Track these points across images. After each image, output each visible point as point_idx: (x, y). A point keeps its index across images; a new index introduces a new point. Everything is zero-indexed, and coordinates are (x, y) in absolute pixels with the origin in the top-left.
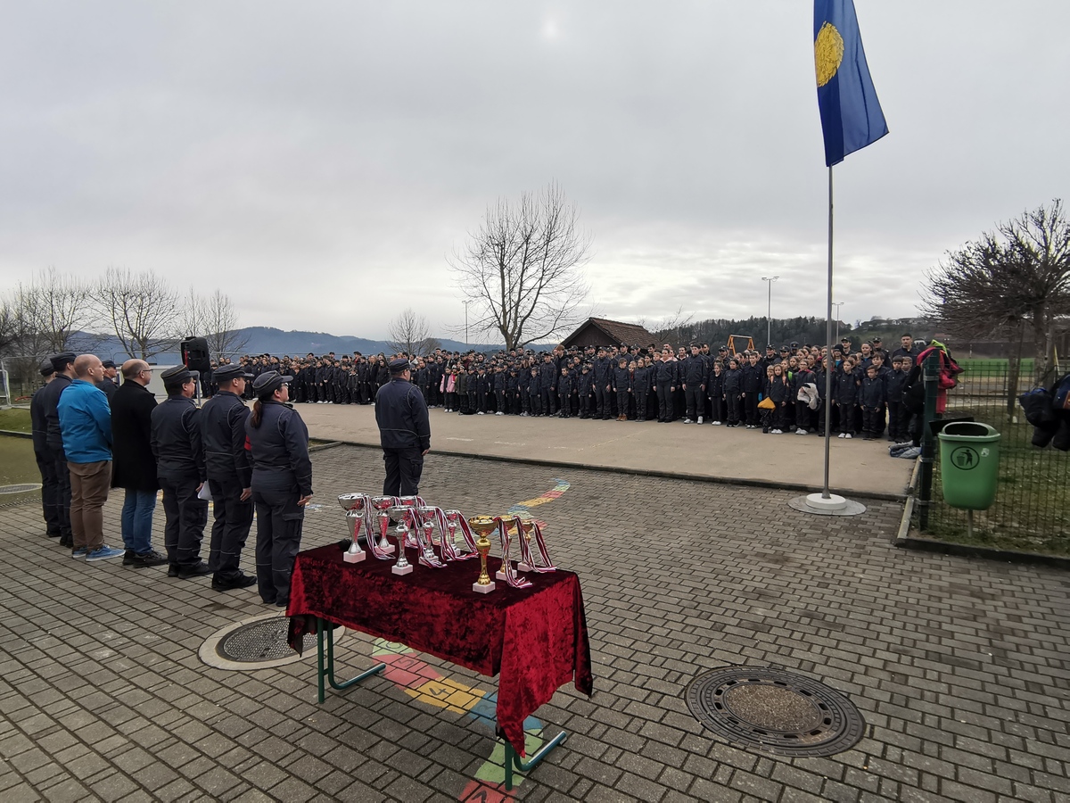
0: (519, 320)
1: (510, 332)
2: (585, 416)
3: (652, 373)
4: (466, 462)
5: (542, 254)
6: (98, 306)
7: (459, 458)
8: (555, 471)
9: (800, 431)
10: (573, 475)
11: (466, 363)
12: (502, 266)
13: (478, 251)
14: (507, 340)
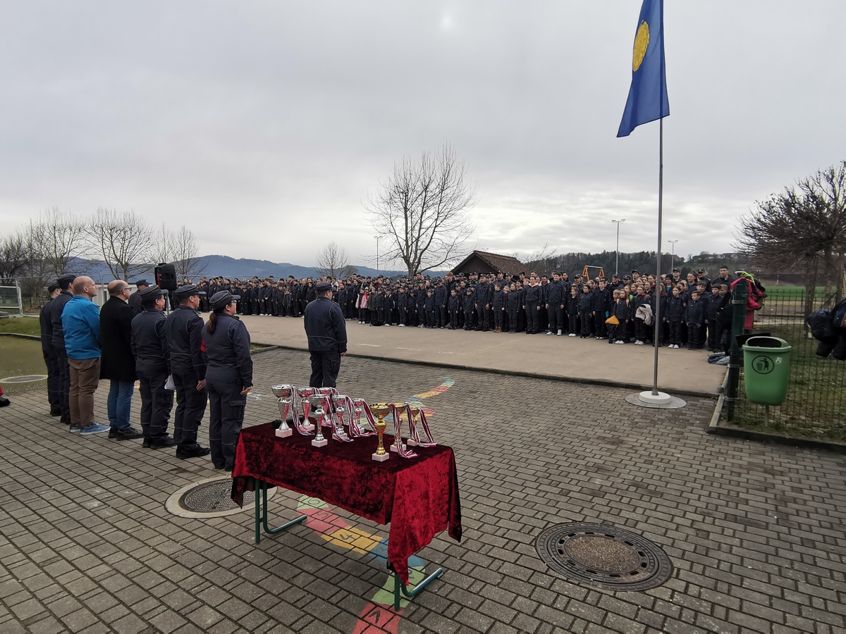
0: (419, 252)
1: (411, 262)
2: (468, 328)
3: (523, 294)
4: (374, 363)
5: (437, 200)
6: (91, 238)
7: (369, 360)
8: (443, 371)
9: (638, 342)
10: (458, 374)
11: (376, 285)
12: (406, 209)
13: (387, 197)
14: (409, 267)
